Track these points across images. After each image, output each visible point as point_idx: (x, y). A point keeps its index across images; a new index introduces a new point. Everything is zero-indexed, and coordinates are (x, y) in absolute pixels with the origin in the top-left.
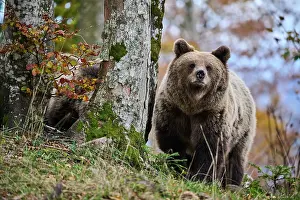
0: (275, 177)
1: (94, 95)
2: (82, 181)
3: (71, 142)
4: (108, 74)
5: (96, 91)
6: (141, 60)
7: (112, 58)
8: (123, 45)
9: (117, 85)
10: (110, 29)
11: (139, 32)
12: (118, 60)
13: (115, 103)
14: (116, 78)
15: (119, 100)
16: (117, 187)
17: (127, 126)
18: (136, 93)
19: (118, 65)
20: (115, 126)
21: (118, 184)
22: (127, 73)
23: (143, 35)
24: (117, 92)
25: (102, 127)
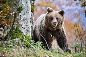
0: (76, 47)
1: (13, 25)
2: (10, 54)
3: (6, 41)
4: (17, 17)
5: (13, 23)
6: (28, 12)
7: (18, 12)
8: (21, 7)
9: (20, 20)
10: (17, 2)
11: (26, 3)
12: (20, 12)
13: (20, 27)
14: (20, 18)
15: (21, 26)
16: (22, 55)
17: (25, 34)
18: (27, 23)
19: (20, 14)
20: (20, 34)
21: (22, 54)
22: (23, 17)
23: (28, 3)
24: (20, 23)
25: (16, 35)
